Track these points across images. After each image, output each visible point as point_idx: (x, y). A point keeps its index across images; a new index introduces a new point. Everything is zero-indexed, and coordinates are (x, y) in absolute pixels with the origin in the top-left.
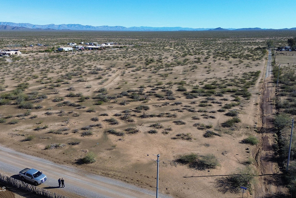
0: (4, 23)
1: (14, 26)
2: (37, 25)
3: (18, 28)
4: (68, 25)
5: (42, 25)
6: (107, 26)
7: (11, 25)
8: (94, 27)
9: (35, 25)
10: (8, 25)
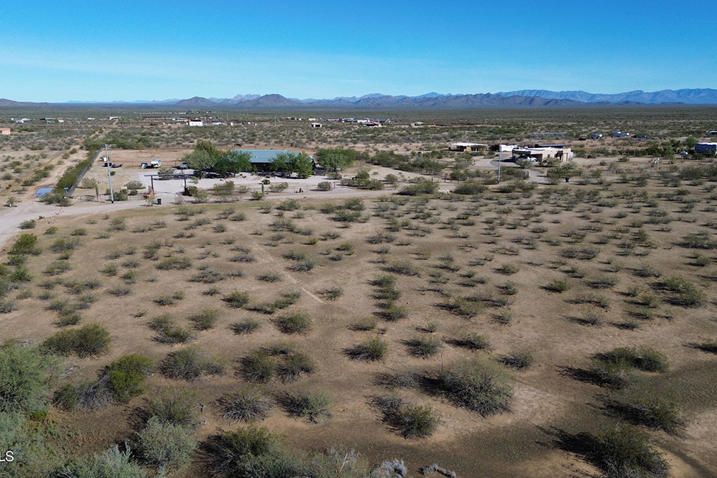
1: (550, 97)
2: (600, 95)
3: (557, 102)
4: (678, 92)
5: (611, 95)
7: (543, 97)
9: (594, 95)
10: (537, 95)
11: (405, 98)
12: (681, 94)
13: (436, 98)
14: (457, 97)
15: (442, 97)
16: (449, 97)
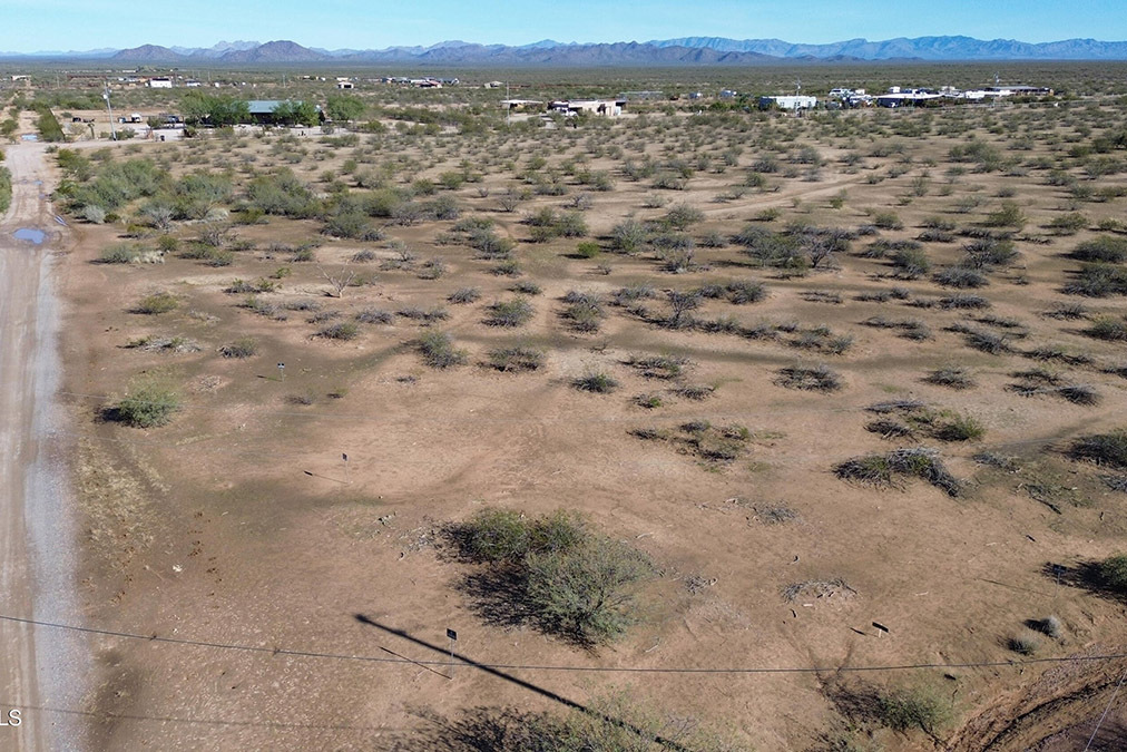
0: (700, 40)
1: (727, 49)
2: (804, 45)
3: (737, 57)
4: (917, 42)
5: (819, 46)
6: (1088, 41)
7: (719, 48)
8: (1028, 47)
9: (795, 46)
10: (710, 46)
11: (502, 49)
12: (921, 45)
13: (553, 49)
14: (585, 48)
15: (563, 47)
16: (572, 49)
